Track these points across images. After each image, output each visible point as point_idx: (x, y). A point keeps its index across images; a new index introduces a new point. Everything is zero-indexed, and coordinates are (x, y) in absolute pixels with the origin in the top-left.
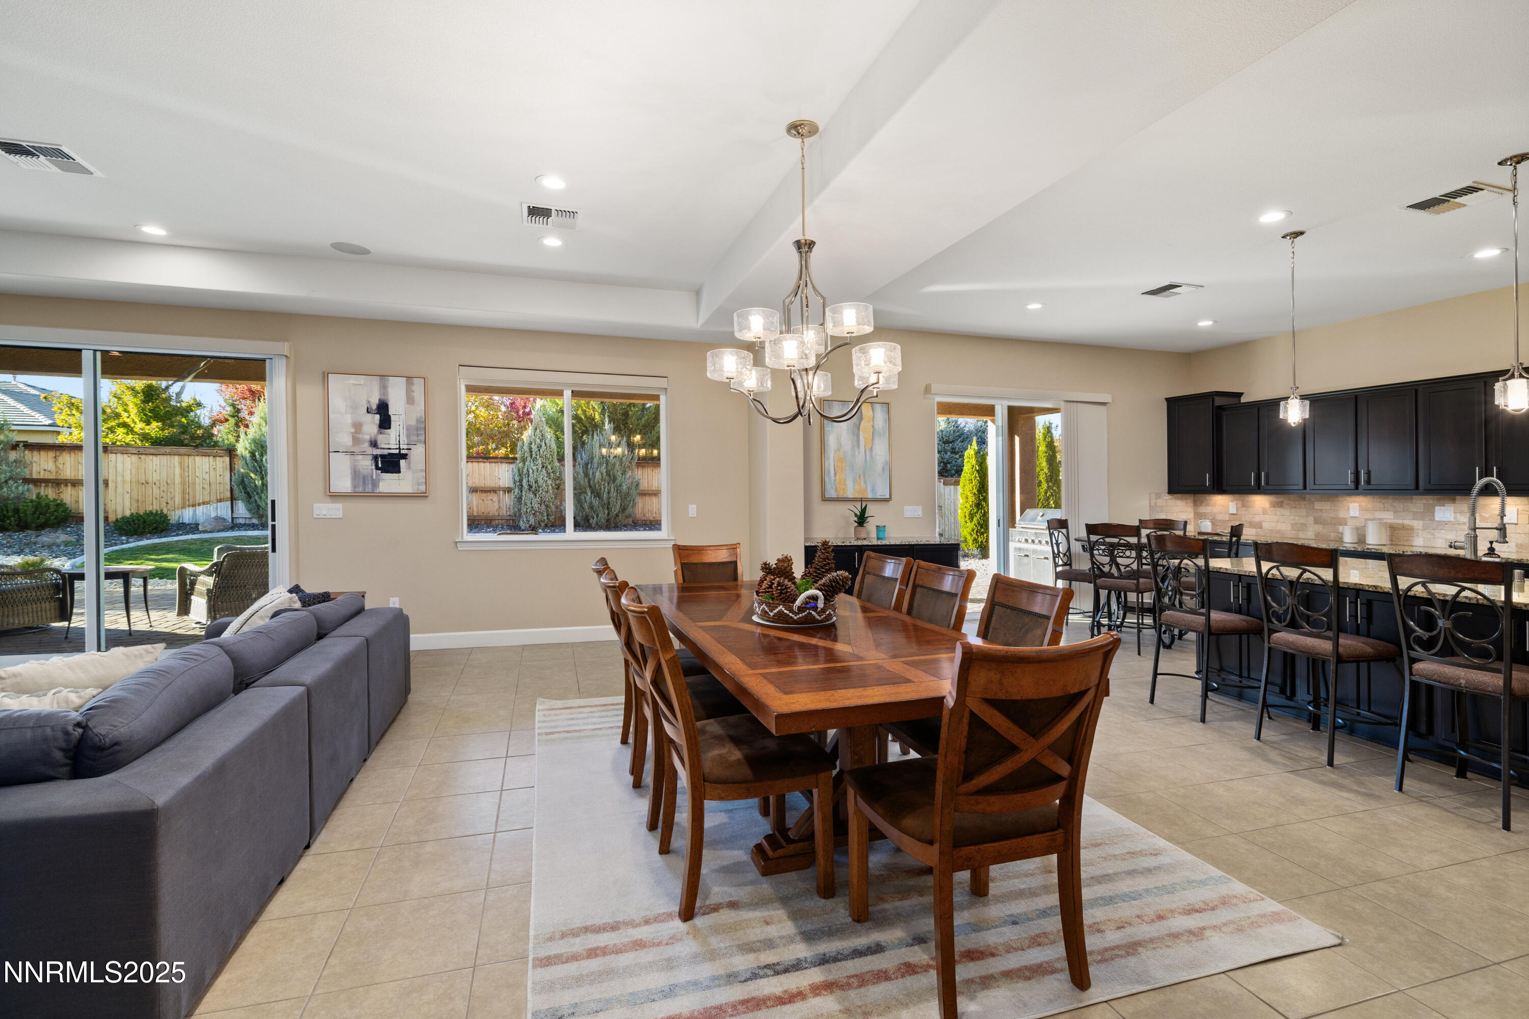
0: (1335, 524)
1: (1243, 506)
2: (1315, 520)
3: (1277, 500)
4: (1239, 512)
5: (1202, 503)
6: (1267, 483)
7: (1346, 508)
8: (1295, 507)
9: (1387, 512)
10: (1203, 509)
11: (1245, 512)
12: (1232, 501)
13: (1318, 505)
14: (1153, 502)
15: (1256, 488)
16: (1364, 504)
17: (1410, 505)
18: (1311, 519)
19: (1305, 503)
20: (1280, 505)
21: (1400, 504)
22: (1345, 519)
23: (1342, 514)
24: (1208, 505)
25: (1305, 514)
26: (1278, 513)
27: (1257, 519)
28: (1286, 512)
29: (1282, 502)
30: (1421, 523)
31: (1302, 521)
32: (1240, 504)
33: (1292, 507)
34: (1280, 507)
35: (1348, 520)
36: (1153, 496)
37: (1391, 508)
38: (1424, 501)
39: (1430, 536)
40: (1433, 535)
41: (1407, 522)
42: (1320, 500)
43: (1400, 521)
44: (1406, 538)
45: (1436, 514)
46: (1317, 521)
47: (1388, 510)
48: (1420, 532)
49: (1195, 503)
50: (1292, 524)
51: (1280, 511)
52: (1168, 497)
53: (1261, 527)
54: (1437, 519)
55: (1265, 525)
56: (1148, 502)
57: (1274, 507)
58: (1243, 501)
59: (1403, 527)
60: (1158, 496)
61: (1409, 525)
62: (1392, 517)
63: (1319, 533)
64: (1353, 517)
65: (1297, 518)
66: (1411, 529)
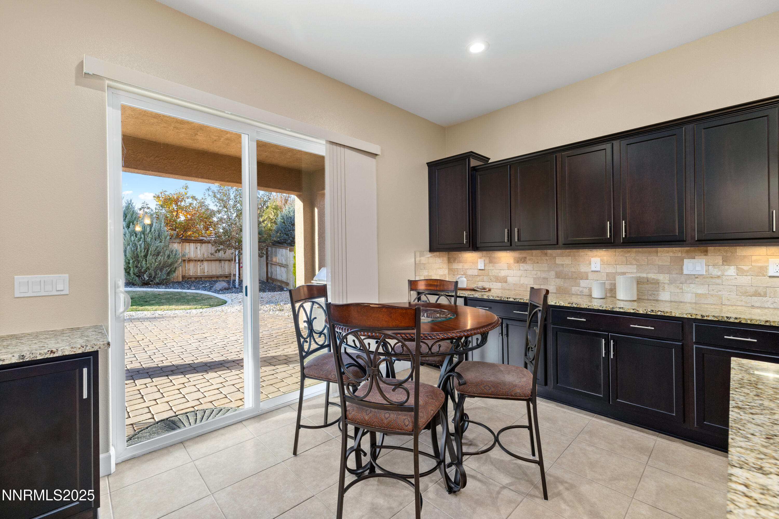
0: (576, 278)
1: (491, 262)
2: (556, 274)
3: (521, 256)
4: (487, 268)
5: (455, 260)
6: (519, 239)
7: (588, 262)
8: (538, 262)
9: (630, 266)
10: (456, 266)
11: (492, 268)
12: (481, 258)
13: (559, 261)
14: (418, 259)
15: (509, 244)
16: (605, 258)
17: (655, 258)
18: (553, 274)
19: (547, 258)
20: (523, 260)
21: (643, 258)
22: (586, 273)
23: (583, 268)
24: (460, 262)
25: (546, 269)
26: (521, 268)
27: (503, 274)
28: (527, 266)
29: (525, 258)
30: (667, 276)
31: (544, 275)
32: (487, 261)
33: (534, 262)
34: (523, 262)
35: (589, 275)
36: (418, 254)
37: (634, 262)
38: (671, 254)
39: (678, 291)
40: (682, 289)
41: (652, 276)
42: (561, 255)
43: (644, 275)
44: (650, 292)
45: (685, 267)
46: (558, 276)
47: (631, 264)
48: (666, 286)
49: (450, 261)
50: (535, 279)
51: (523, 266)
52: (429, 255)
53: (506, 282)
54: (685, 272)
55: (509, 279)
56: (413, 260)
57: (518, 262)
58: (489, 257)
59: (648, 281)
60: (422, 255)
61: (653, 279)
62: (635, 271)
63: (560, 288)
64: (595, 271)
65: (539, 272)
66: (656, 283)
